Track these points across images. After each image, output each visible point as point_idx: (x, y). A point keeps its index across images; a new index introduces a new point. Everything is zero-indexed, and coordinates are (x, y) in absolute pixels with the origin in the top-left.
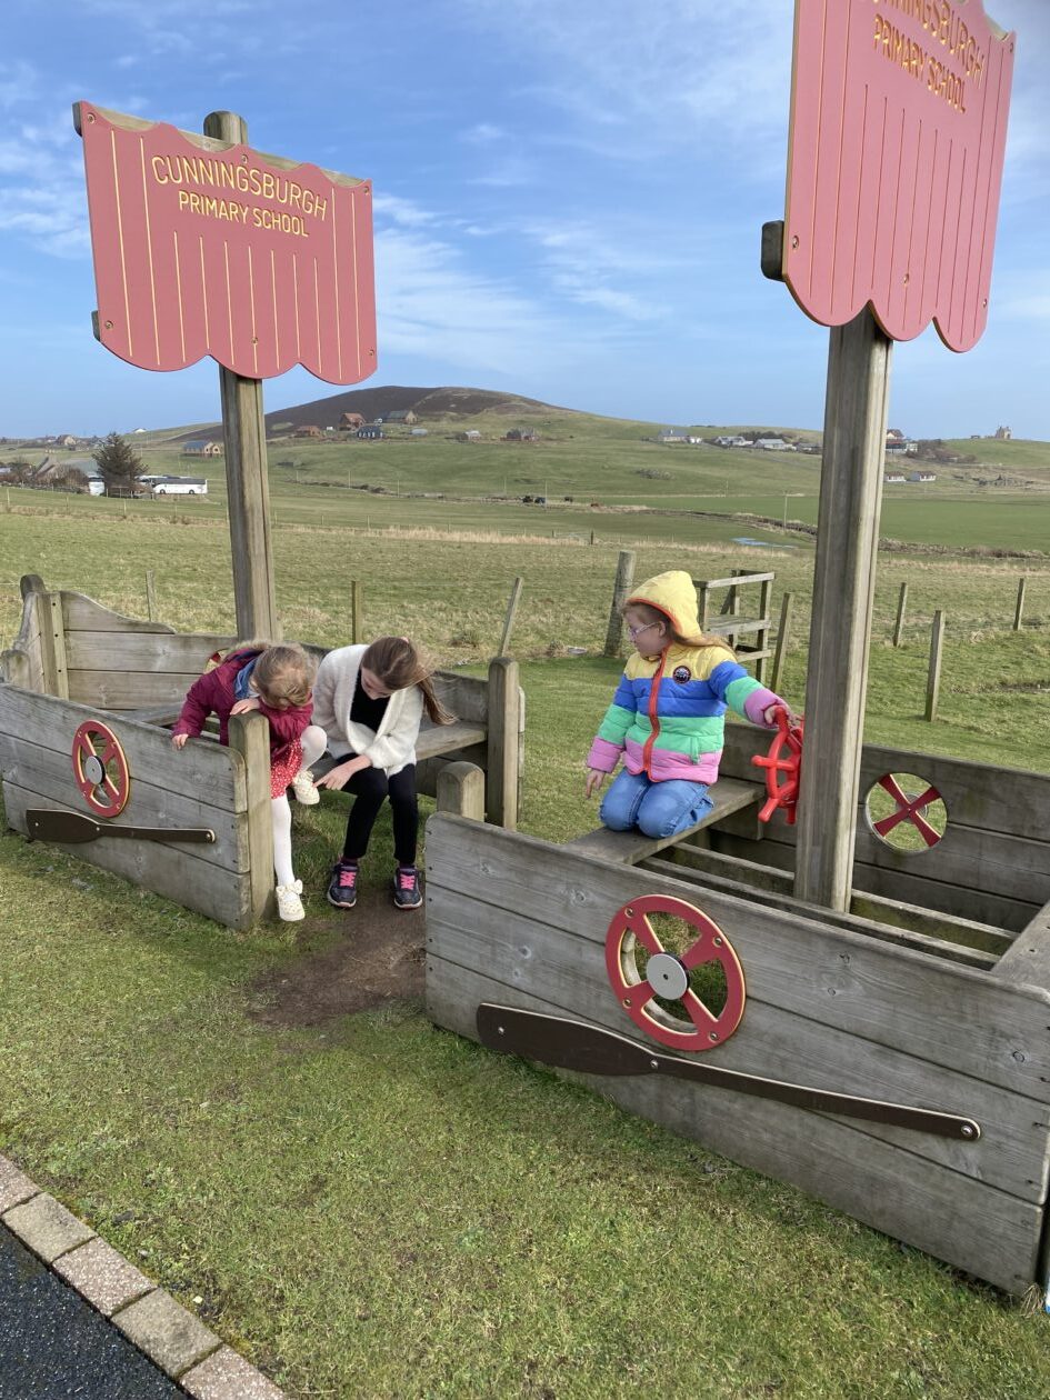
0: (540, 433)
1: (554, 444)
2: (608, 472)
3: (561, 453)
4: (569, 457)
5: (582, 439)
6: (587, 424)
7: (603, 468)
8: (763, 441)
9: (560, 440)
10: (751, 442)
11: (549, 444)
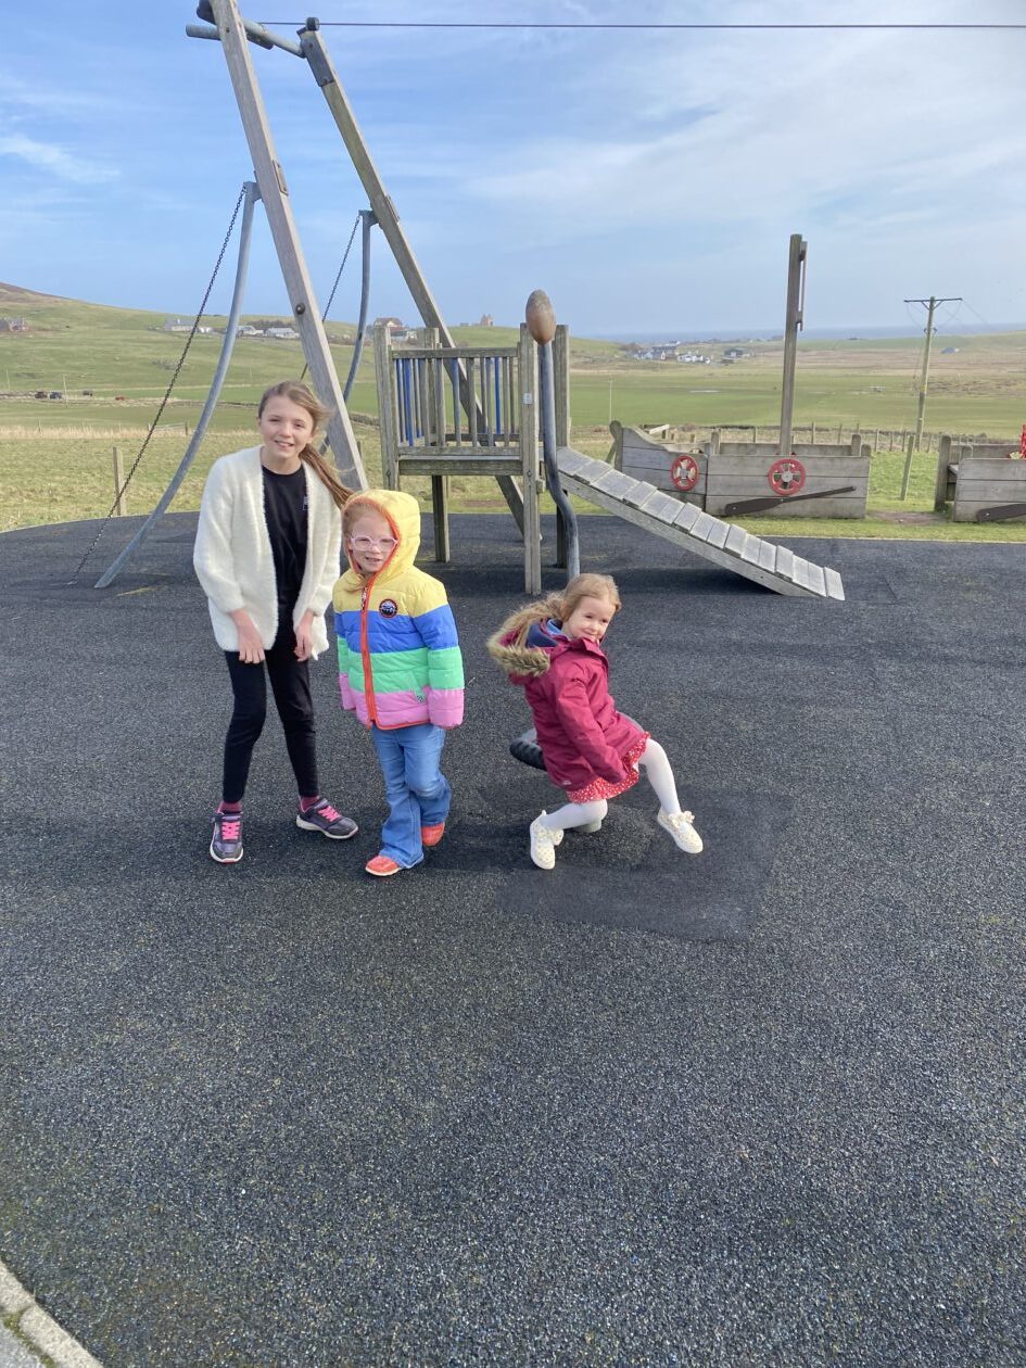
0: (30, 323)
1: (50, 335)
2: (119, 363)
3: (61, 344)
4: (73, 348)
5: (81, 328)
6: (82, 313)
7: (115, 360)
8: (273, 330)
9: (56, 330)
10: (261, 332)
11: (44, 334)
